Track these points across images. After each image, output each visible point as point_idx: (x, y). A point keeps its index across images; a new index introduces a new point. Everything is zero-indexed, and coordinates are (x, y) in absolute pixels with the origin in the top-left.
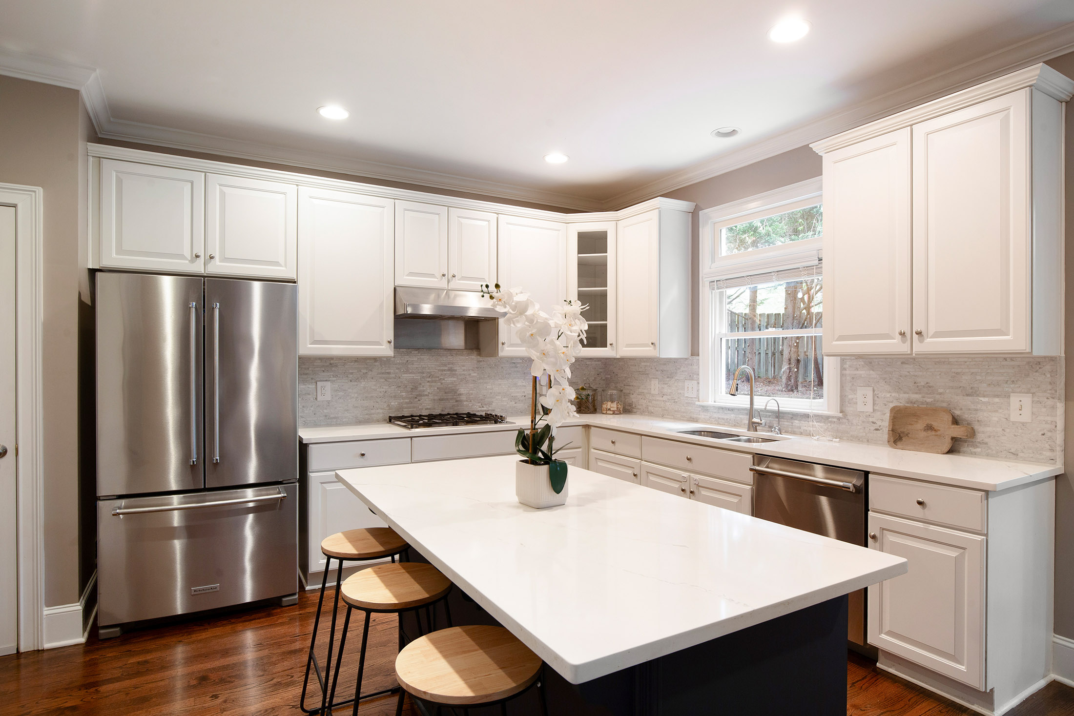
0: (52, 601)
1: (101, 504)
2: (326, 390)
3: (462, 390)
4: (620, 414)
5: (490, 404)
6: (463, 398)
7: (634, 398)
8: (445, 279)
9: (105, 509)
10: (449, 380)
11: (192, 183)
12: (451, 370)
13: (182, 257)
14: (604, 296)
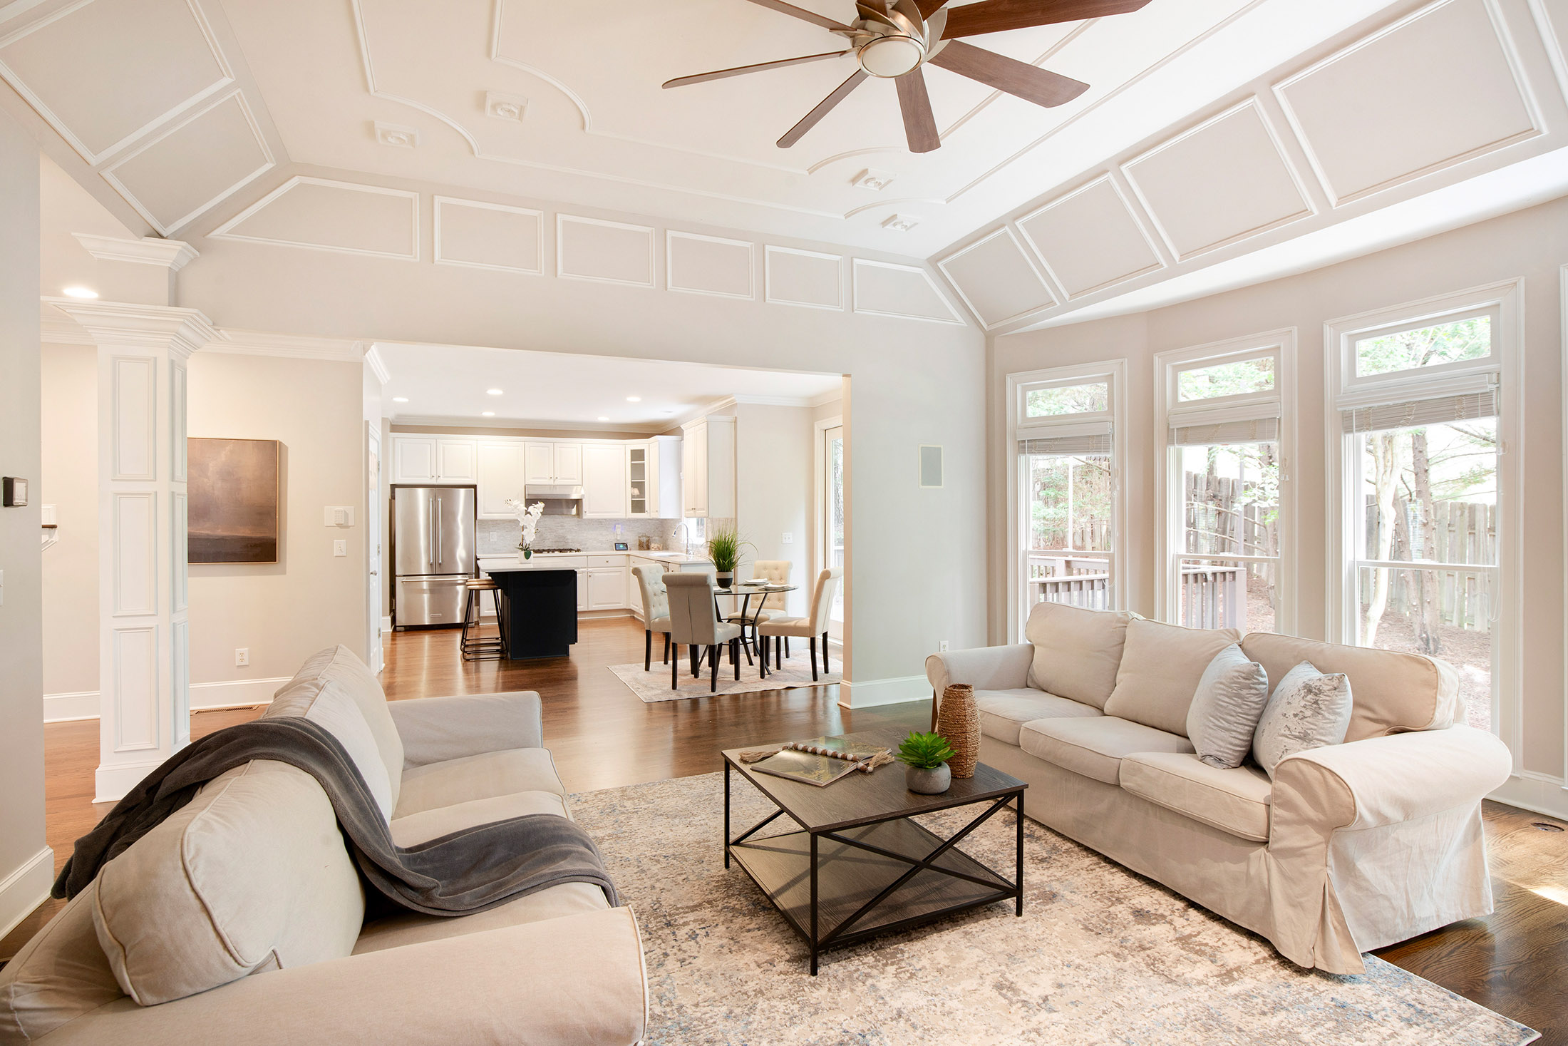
0: (383, 616)
1: (397, 578)
2: (494, 536)
3: (568, 537)
4: (659, 550)
5: (586, 544)
6: (570, 541)
7: (669, 542)
8: (552, 480)
9: (398, 580)
10: (561, 531)
11: (431, 445)
12: (562, 526)
13: (427, 477)
14: (643, 483)
